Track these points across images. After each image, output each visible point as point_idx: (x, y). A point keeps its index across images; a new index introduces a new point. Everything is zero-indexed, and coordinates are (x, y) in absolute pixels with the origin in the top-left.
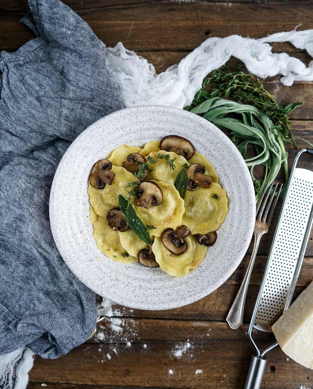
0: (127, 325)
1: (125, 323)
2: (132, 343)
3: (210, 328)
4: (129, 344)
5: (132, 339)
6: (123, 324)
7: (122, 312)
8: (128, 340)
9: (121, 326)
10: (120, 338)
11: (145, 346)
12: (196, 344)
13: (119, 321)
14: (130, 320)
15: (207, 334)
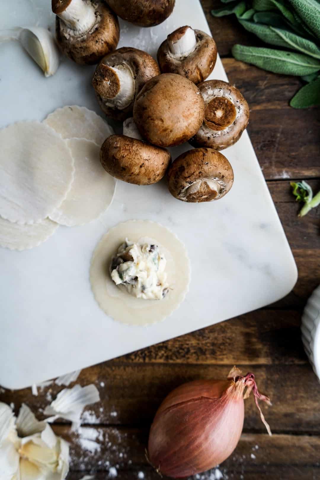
0: (107, 440)
1: (104, 436)
2: (118, 471)
3: (256, 444)
4: (113, 472)
5: (117, 463)
6: (101, 438)
7: (98, 417)
8: (110, 463)
9: (97, 441)
10: (98, 461)
11: (141, 475)
12: (232, 472)
13: (92, 433)
14: (111, 431)
15: (250, 455)
